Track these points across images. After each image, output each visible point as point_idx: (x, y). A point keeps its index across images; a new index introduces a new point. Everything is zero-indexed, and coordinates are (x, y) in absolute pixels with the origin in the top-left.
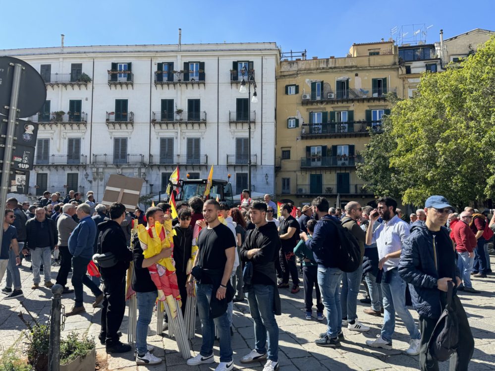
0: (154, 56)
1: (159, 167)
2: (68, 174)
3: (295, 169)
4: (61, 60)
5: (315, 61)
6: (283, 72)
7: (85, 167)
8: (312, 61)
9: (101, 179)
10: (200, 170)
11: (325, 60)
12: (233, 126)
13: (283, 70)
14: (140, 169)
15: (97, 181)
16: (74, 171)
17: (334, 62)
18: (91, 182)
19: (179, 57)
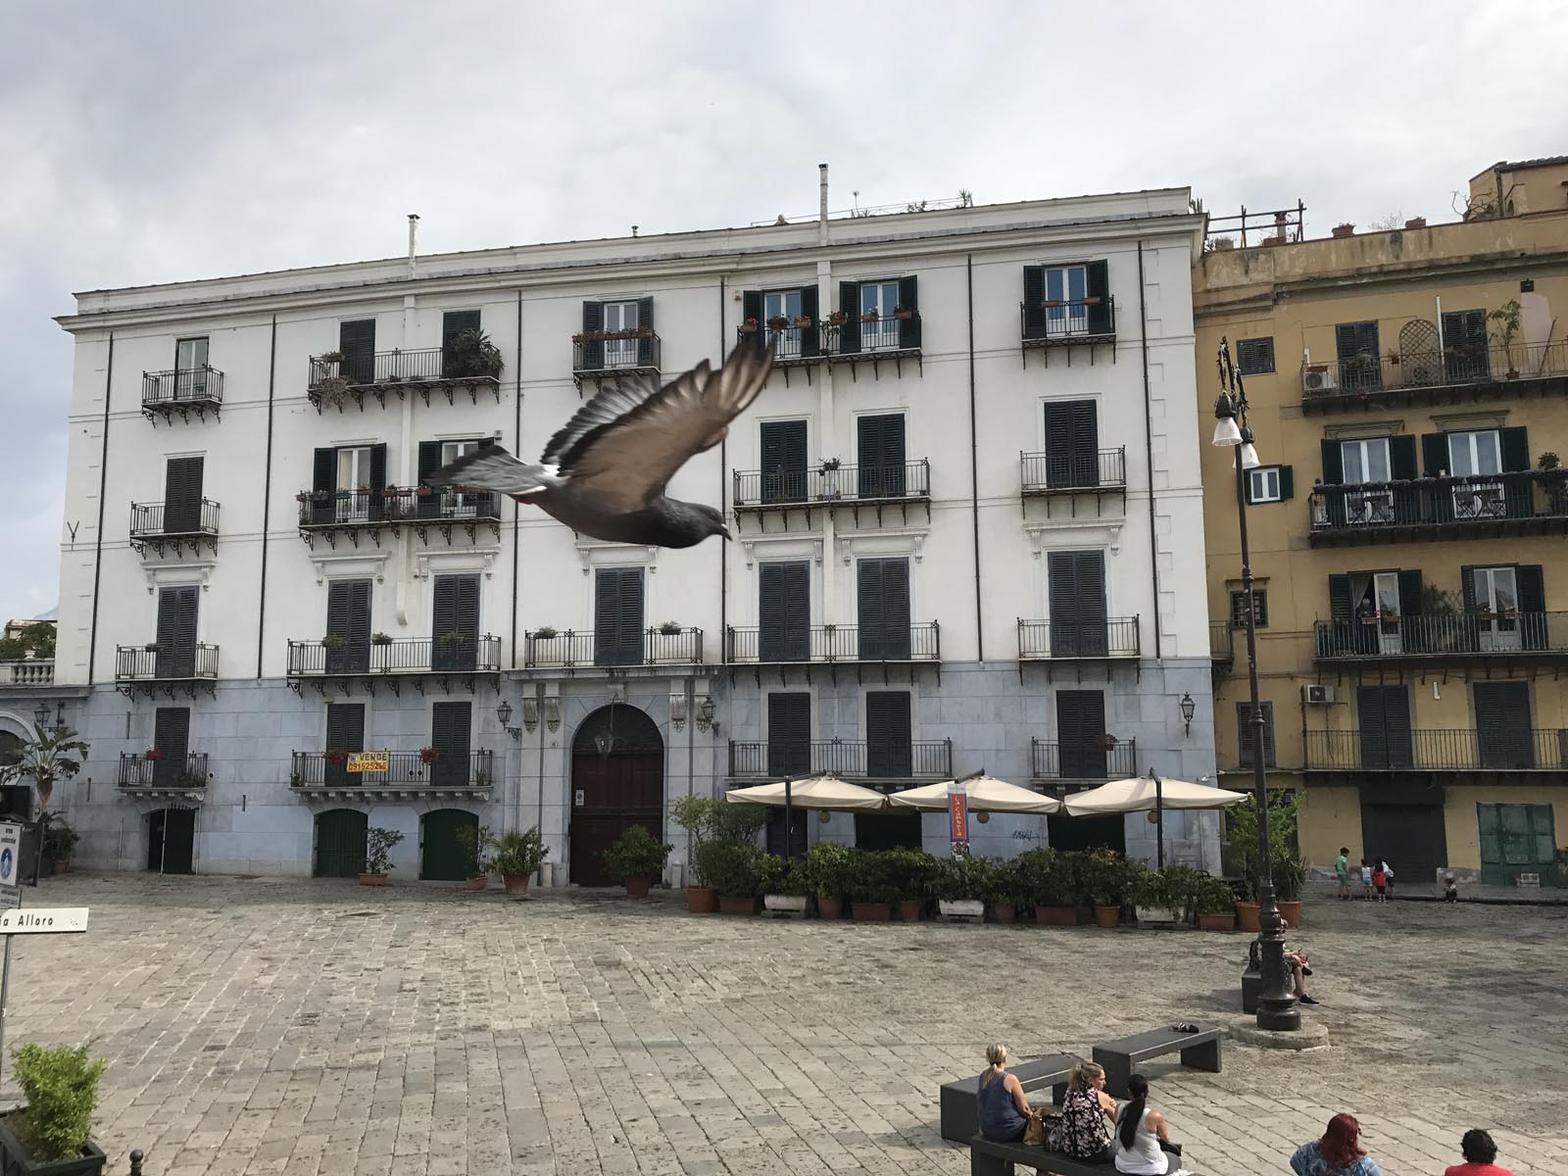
0: (732, 271)
1: (757, 673)
2: (437, 707)
3: (1293, 669)
4: (409, 302)
5: (1342, 242)
6: (1217, 290)
7: (493, 680)
8: (1333, 243)
9: (554, 724)
10: (912, 682)
11: (1388, 237)
12: (1037, 509)
13: (1213, 282)
14: (690, 682)
15: (538, 728)
16: (458, 696)
17: (1426, 241)
18: (516, 734)
19: (824, 268)
